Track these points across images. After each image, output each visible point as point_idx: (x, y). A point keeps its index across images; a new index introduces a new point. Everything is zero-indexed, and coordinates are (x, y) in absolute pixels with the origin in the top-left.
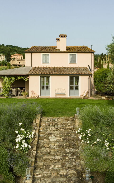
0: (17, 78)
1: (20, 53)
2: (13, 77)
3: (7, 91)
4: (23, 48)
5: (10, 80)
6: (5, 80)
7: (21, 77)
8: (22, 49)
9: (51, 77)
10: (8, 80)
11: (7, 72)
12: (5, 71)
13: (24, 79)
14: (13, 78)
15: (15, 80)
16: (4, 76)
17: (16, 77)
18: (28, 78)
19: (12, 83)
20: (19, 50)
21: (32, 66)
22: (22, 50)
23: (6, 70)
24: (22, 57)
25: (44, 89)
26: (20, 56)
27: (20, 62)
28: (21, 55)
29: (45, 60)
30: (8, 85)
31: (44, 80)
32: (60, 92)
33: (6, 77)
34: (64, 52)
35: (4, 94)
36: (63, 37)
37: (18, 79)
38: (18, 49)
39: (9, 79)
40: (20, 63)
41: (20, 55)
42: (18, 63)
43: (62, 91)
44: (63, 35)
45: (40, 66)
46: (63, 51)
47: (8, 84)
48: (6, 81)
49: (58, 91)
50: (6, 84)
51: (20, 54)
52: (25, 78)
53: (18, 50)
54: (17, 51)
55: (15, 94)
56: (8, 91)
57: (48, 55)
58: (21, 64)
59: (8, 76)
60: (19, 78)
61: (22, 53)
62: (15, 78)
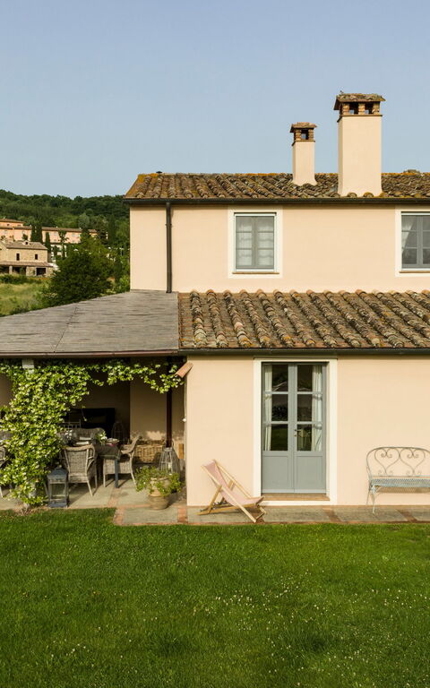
0: (104, 377)
1: (14, 218)
2: (81, 370)
3: (35, 466)
4: (26, 197)
5: (58, 387)
6: (24, 389)
7: (133, 368)
8: (24, 202)
9: (334, 366)
10: (44, 388)
11: (29, 329)
12: (16, 324)
13: (151, 377)
14: (79, 376)
15: (90, 385)
16: (16, 360)
17: (96, 367)
18: (181, 372)
19: (68, 404)
20: (12, 204)
21: (169, 290)
22: (23, 205)
23: (21, 317)
24: (29, 233)
25: (285, 448)
26: (16, 228)
27: (18, 255)
28: (22, 225)
29: (249, 252)
30: (45, 422)
31: (285, 388)
32: (399, 471)
33: (29, 368)
34: (368, 202)
35: (21, 483)
36: (362, 108)
37: (110, 380)
38: (6, 199)
39: (51, 385)
40: (18, 259)
41: (16, 225)
42: (10, 258)
43: (413, 462)
44: (358, 96)
45: (219, 290)
46: (360, 195)
47: (43, 415)
48: (30, 397)
49: (386, 461)
50: (34, 419)
51: (16, 219)
52: (159, 371)
53: (8, 205)
54: (4, 210)
55: (84, 478)
56: (44, 466)
57: (271, 221)
58: (23, 261)
59: (42, 361)
60: (115, 373)
61: (22, 217)
62: (93, 374)
